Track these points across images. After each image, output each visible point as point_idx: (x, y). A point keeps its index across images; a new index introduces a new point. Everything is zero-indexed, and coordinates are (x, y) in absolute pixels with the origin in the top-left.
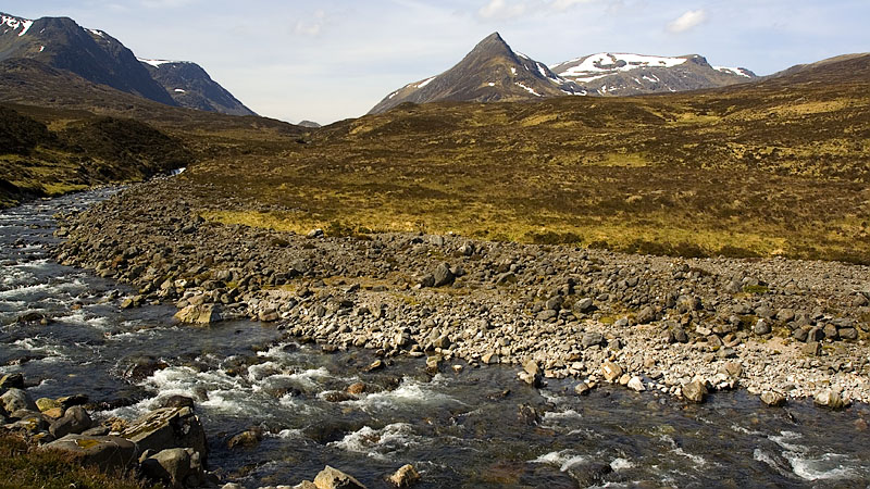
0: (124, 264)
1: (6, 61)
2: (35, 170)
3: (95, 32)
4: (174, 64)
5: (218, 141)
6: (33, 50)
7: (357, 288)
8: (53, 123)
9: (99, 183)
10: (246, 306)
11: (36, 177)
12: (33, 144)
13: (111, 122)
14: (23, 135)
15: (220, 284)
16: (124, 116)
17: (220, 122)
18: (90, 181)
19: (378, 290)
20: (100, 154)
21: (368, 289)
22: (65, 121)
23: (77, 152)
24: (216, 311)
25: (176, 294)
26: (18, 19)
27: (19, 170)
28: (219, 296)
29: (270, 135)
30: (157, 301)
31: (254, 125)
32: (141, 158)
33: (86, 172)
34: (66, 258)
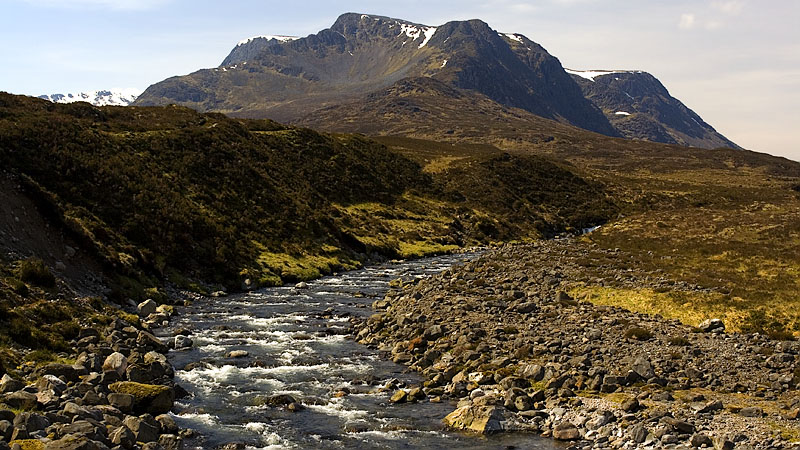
0: (423, 346)
1: (399, 83)
2: (396, 223)
3: (512, 37)
4: (617, 75)
5: (661, 188)
6: (434, 66)
7: (717, 407)
8: (433, 162)
9: (475, 244)
10: (546, 416)
11: (396, 233)
12: (400, 190)
13: (507, 159)
14: (391, 177)
15: (523, 382)
16: (538, 152)
17: (676, 159)
18: (464, 241)
19: (749, 414)
20: (485, 204)
21: (734, 411)
22: (450, 159)
23: (454, 200)
24: (495, 418)
25: (465, 390)
26: (419, 27)
27: (377, 222)
28: (514, 399)
29: (750, 178)
30: (438, 398)
31: (730, 164)
32: (542, 211)
33: (461, 228)
34: (366, 335)
